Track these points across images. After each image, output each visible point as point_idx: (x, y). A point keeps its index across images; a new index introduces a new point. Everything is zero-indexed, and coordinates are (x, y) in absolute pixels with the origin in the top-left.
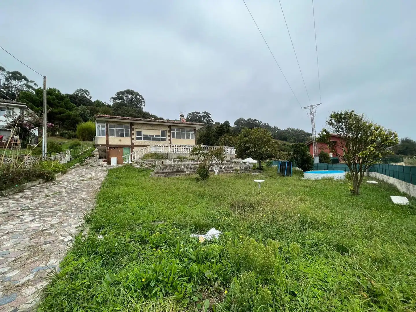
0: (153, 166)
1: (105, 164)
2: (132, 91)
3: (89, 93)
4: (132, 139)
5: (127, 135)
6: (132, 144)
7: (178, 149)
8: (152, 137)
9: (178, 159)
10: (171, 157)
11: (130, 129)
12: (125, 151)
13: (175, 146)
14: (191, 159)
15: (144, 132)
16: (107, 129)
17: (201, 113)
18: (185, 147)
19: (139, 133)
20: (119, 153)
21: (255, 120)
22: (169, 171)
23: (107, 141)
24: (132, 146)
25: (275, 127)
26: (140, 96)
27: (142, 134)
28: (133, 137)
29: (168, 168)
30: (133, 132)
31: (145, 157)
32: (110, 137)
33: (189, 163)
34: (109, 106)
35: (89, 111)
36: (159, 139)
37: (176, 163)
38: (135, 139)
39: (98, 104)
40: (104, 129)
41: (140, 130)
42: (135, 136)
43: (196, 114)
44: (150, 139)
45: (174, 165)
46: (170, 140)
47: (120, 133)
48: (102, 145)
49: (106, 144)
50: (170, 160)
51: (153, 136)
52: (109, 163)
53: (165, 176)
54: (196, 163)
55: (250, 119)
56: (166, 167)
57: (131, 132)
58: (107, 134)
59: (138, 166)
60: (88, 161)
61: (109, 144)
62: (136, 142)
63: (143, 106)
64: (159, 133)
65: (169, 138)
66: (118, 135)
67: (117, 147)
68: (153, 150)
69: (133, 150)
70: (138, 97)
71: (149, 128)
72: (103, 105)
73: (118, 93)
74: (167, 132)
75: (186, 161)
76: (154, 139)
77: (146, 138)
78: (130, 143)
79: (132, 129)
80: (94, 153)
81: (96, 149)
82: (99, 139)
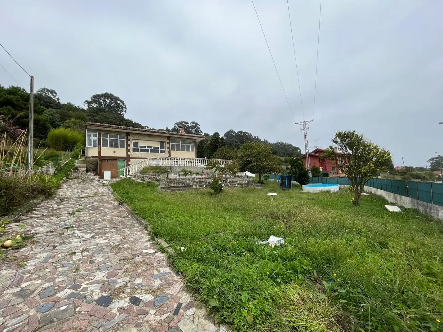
0: (157, 180)
1: (97, 178)
2: (111, 94)
3: (56, 93)
4: (128, 151)
5: (122, 146)
6: (128, 156)
7: (177, 162)
8: (149, 149)
9: (182, 173)
10: (175, 171)
11: (125, 140)
12: (120, 164)
13: (174, 159)
14: (196, 173)
15: (141, 143)
16: (100, 139)
17: (189, 123)
18: (184, 159)
19: (136, 144)
20: (113, 165)
21: (246, 132)
22: (175, 185)
23: (100, 153)
24: (127, 159)
25: (264, 140)
26: (120, 101)
27: (139, 145)
28: (129, 148)
29: (173, 182)
30: (129, 143)
31: (144, 171)
32: (102, 148)
33: (194, 177)
34: (83, 110)
36: (157, 151)
37: (181, 177)
38: (131, 150)
39: (70, 107)
40: (95, 138)
41: (137, 141)
42: (131, 148)
43: (184, 124)
44: (147, 151)
45: (179, 179)
46: (169, 152)
47: (114, 144)
48: (93, 157)
49: (97, 155)
50: (175, 174)
51: (151, 147)
52: (102, 176)
53: (172, 191)
54: (200, 177)
55: (240, 132)
56: (171, 181)
57: (127, 143)
58: (99, 144)
59: (139, 181)
60: (75, 174)
61: (102, 155)
62: (132, 154)
63: (124, 113)
64: (158, 145)
65: (168, 150)
66: (111, 146)
67: (111, 159)
68: (154, 163)
69: (129, 162)
70: (119, 102)
71: (147, 139)
72: (76, 109)
73: (94, 97)
74: (167, 143)
75: (191, 175)
76: (152, 151)
77: (143, 150)
78: (125, 155)
79: (128, 140)
80: (77, 165)
81: (77, 161)
82: (90, 149)
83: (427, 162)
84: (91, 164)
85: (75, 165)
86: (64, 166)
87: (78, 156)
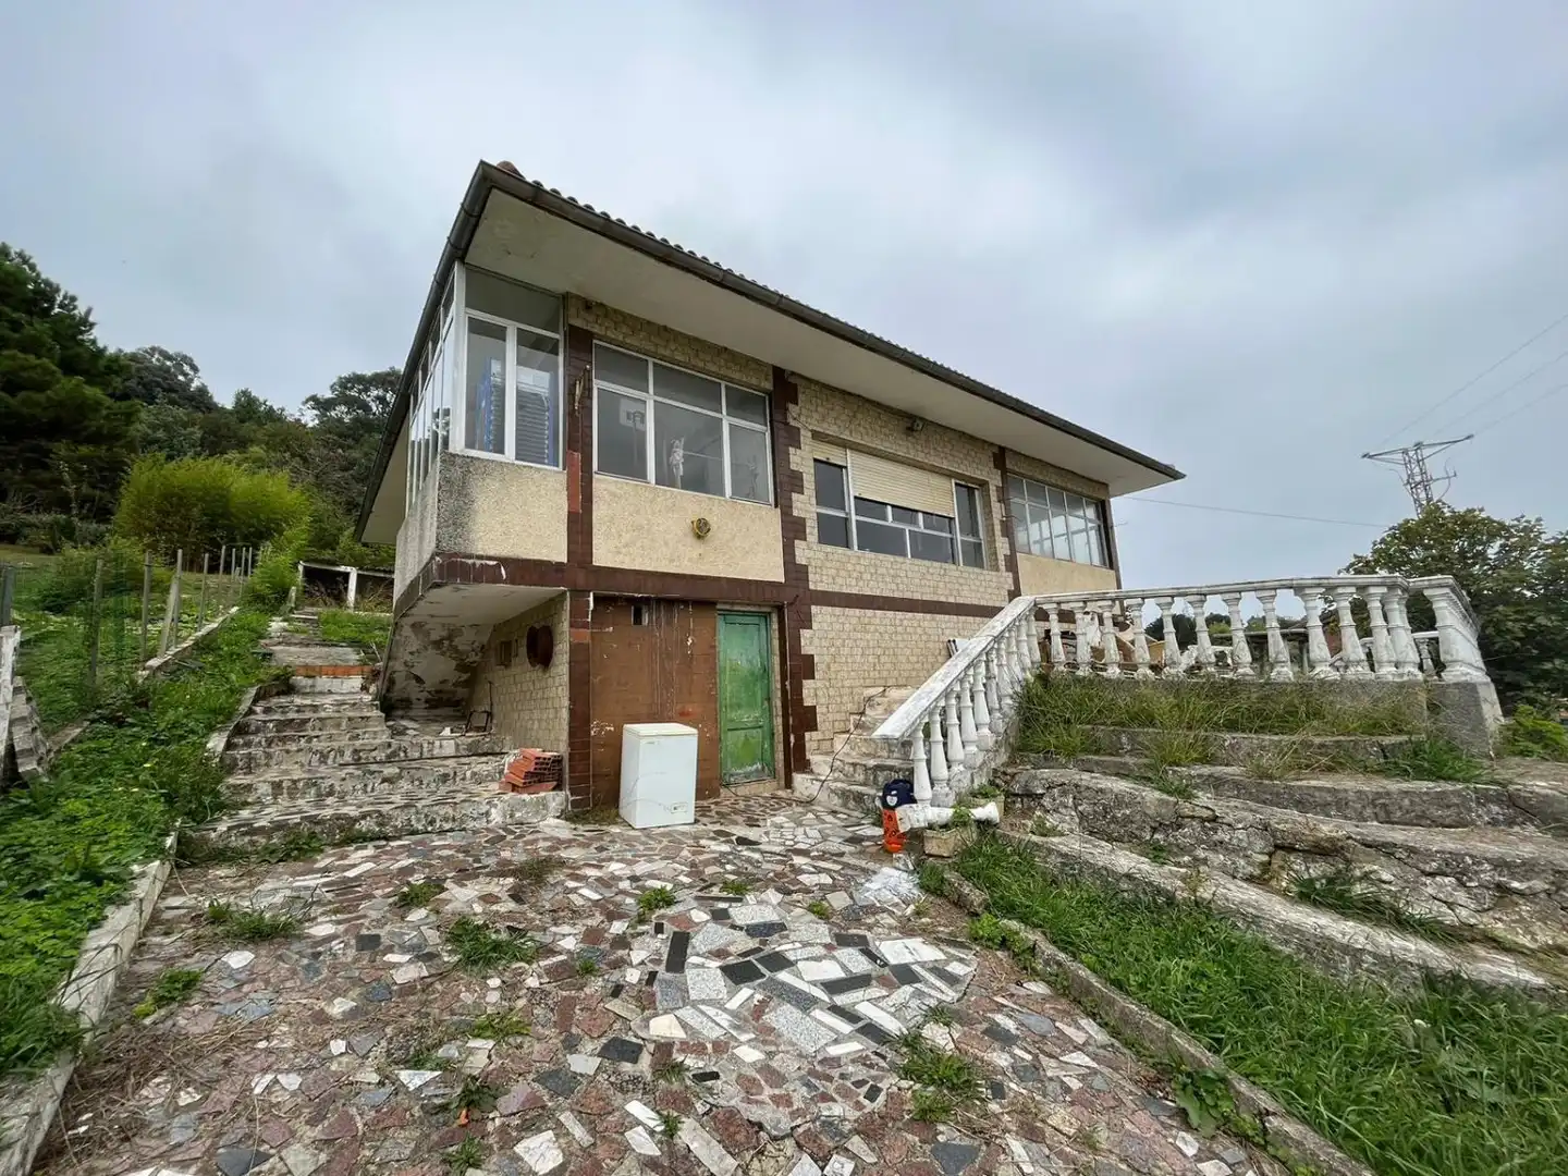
1: (554, 822)
3: (195, 369)
4: (793, 529)
5: (746, 488)
6: (797, 572)
8: (907, 527)
11: (766, 430)
15: (866, 479)
16: (580, 389)
19: (830, 483)
20: (688, 661)
23: (580, 526)
24: (792, 600)
27: (851, 491)
28: (796, 506)
30: (790, 458)
32: (603, 485)
34: (299, 426)
35: (197, 435)
36: (947, 552)
38: (812, 531)
39: (248, 406)
40: (537, 380)
41: (835, 456)
42: (808, 505)
44: (895, 543)
46: (1012, 564)
47: (679, 457)
49: (560, 555)
51: (913, 516)
52: (594, 795)
57: (779, 458)
58: (577, 440)
61: (602, 555)
62: (820, 562)
64: (946, 499)
65: (1002, 546)
66: (669, 472)
67: (667, 601)
69: (805, 635)
71: (895, 447)
72: (272, 417)
73: (345, 383)
74: (992, 494)
76: (917, 546)
77: (877, 532)
78: (770, 569)
79: (784, 437)
80: (289, 656)
81: (276, 625)
82: (493, 484)
84: (438, 644)
85: (268, 656)
86: (174, 669)
87: (283, 594)
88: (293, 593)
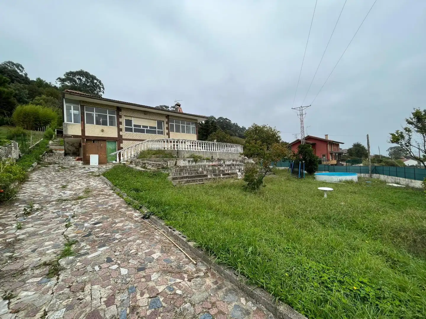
0: (163, 168)
1: (80, 164)
2: (86, 72)
3: (23, 68)
4: (120, 130)
5: (112, 124)
6: (120, 136)
7: (177, 145)
8: (145, 129)
9: (192, 159)
10: (183, 157)
11: (116, 116)
12: (110, 146)
13: (174, 142)
14: (206, 159)
15: (135, 122)
16: (83, 114)
18: (185, 143)
19: (129, 123)
20: (101, 147)
22: (187, 175)
23: (83, 131)
24: (119, 140)
26: (97, 80)
27: (133, 124)
28: (121, 127)
29: (184, 171)
30: (120, 120)
31: (143, 155)
32: (87, 125)
33: (204, 163)
34: (55, 87)
35: (27, 92)
36: (154, 132)
37: (190, 163)
38: (124, 130)
39: (40, 83)
40: (76, 112)
41: (130, 119)
42: (123, 126)
44: (142, 131)
45: (190, 167)
46: (168, 134)
47: (101, 120)
48: (75, 136)
49: (80, 134)
50: (184, 160)
51: (147, 127)
52: (87, 162)
53: (187, 182)
54: (211, 164)
56: (182, 169)
57: (118, 120)
58: (82, 120)
59: (139, 168)
60: (49, 158)
61: (87, 134)
62: (125, 134)
64: (154, 124)
65: (166, 131)
66: (98, 123)
67: (98, 140)
69: (121, 144)
70: (95, 81)
71: (142, 117)
72: (47, 86)
73: (68, 74)
74: (165, 123)
75: (201, 162)
76: (148, 132)
77: (139, 130)
78: (115, 135)
79: (119, 117)
80: (51, 147)
81: (51, 142)
82: (70, 126)
83: (387, 151)
84: (71, 145)
85: (48, 147)
86: (33, 148)
87: (51, 137)
88: (54, 136)
